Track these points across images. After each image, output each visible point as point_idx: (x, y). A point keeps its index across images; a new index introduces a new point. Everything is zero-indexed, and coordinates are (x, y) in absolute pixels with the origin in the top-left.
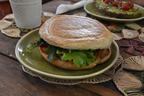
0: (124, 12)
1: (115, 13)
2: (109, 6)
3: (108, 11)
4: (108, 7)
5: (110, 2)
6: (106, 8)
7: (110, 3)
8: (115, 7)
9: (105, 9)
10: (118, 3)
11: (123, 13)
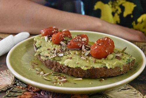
0: (98, 63)
1: (79, 69)
2: (62, 51)
3: (63, 65)
4: (62, 55)
5: (63, 40)
6: (58, 56)
7: (62, 43)
8: (77, 53)
9: (54, 59)
10: (81, 43)
11: (97, 66)
